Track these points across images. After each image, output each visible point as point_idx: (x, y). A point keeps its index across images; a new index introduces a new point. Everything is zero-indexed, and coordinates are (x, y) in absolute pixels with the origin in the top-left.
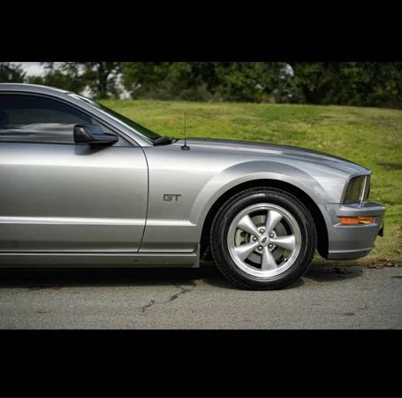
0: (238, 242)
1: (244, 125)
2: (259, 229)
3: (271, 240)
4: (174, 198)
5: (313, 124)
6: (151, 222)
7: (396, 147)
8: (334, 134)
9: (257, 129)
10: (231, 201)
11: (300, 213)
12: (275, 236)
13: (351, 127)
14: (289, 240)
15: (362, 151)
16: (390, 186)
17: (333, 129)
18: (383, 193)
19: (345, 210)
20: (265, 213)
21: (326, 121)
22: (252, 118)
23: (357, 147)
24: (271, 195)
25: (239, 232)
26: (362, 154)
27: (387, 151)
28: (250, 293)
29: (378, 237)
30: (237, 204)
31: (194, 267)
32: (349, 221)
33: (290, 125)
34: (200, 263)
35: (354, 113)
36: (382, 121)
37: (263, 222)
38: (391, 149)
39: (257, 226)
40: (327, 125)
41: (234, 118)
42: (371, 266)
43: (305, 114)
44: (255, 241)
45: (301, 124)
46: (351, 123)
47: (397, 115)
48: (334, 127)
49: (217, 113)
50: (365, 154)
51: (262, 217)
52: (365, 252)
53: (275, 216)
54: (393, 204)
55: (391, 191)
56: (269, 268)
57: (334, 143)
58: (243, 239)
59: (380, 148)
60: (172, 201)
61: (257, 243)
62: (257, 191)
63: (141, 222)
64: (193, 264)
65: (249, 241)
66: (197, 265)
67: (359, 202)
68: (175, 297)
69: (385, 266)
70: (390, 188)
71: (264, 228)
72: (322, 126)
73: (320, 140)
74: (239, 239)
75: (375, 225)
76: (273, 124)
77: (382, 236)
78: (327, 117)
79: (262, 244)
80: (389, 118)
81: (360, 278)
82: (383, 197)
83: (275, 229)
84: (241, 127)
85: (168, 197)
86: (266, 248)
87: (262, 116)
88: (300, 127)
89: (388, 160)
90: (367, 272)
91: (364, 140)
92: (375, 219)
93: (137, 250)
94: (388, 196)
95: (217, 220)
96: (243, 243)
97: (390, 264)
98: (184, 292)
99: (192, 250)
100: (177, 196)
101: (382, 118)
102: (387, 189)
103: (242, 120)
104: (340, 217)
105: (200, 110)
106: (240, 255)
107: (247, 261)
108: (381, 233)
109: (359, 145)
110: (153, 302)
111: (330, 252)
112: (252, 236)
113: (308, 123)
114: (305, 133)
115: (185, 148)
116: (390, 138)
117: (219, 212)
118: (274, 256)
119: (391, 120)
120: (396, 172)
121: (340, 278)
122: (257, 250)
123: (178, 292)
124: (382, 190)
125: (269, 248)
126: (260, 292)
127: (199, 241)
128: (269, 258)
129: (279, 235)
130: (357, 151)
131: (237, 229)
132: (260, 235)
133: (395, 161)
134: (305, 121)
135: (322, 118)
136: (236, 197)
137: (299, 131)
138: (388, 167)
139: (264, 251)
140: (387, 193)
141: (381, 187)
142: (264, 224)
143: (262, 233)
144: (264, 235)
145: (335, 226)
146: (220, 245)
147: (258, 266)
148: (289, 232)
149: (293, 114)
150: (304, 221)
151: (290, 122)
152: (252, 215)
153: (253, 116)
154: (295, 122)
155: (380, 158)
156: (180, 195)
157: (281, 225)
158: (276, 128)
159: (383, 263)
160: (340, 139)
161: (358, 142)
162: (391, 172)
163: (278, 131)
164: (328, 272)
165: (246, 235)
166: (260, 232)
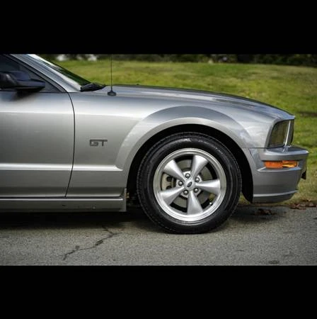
0: (164, 187)
1: (184, 79)
2: (185, 173)
3: (197, 184)
4: (100, 143)
5: (242, 78)
6: (77, 168)
7: (312, 98)
8: (260, 87)
9: (195, 83)
10: (157, 146)
11: (225, 158)
12: (201, 180)
13: (274, 81)
14: (215, 185)
15: (283, 101)
16: (308, 131)
17: (259, 84)
18: (302, 138)
19: (269, 154)
20: (191, 157)
21: (253, 77)
22: (190, 74)
23: (279, 98)
24: (196, 140)
25: (165, 176)
26: (284, 104)
27: (305, 101)
28: (176, 236)
29: (302, 179)
30: (162, 149)
31: (121, 211)
32: (274, 165)
33: (223, 80)
34: (127, 207)
35: (277, 70)
36: (300, 76)
37: (189, 166)
38: (308, 99)
39: (183, 170)
40: (254, 80)
41: (175, 74)
42: (294, 207)
43: (236, 71)
44: (181, 185)
45: (232, 79)
46: (273, 78)
47: (312, 72)
48: (260, 81)
49: (162, 70)
50: (286, 104)
51: (188, 162)
52: (289, 195)
53: (200, 160)
54: (311, 146)
55: (309, 136)
56: (195, 212)
57: (260, 94)
58: (168, 184)
59: (299, 98)
60: (98, 147)
61: (182, 188)
62: (183, 136)
63: (68, 167)
64: (119, 209)
65: (175, 186)
66: (124, 209)
67: (283, 147)
68: (101, 242)
69: (308, 206)
70: (308, 133)
71: (189, 172)
72: (250, 80)
73: (247, 92)
74: (165, 183)
75: (300, 169)
76: (209, 79)
77: (305, 179)
78: (254, 73)
79: (188, 188)
80: (306, 74)
81: (284, 219)
82: (303, 141)
83: (200, 174)
84: (181, 81)
85: (94, 142)
86: (192, 193)
87: (199, 72)
88: (231, 82)
89: (306, 109)
90: (290, 212)
91: (285, 92)
92: (298, 163)
93: (64, 195)
94: (306, 140)
95: (143, 165)
96: (169, 188)
97: (311, 204)
98: (110, 237)
99: (118, 195)
100: (103, 141)
101: (300, 74)
102: (305, 134)
103: (181, 76)
104: (264, 161)
105: (147, 68)
106: (166, 200)
107: (173, 205)
108: (304, 176)
109: (281, 96)
110: (77, 247)
111: (255, 195)
112: (178, 181)
113: (238, 78)
114: (235, 86)
115: (111, 94)
116: (307, 91)
117: (145, 157)
118: (200, 201)
119: (308, 76)
120: (313, 119)
121: (264, 220)
122: (182, 194)
123: (105, 236)
124: (301, 134)
125: (195, 192)
126: (185, 236)
127: (125, 185)
128: (194, 202)
129: (204, 179)
130: (279, 101)
131: (163, 173)
132: (185, 179)
133: (312, 110)
134: (235, 77)
135: (250, 74)
136: (162, 142)
137: (231, 84)
138: (305, 115)
139: (190, 196)
140: (305, 137)
141: (300, 132)
142: (190, 169)
143: (188, 177)
144: (189, 180)
145: (259, 170)
146: (146, 190)
147: (184, 210)
148: (214, 176)
149: (226, 71)
150: (229, 166)
151: (223, 78)
152: (177, 160)
153: (192, 72)
154: (227, 78)
155: (299, 107)
156: (106, 141)
157: (206, 169)
158: (211, 82)
159: (305, 204)
160: (265, 92)
161: (280, 94)
162: (308, 119)
163: (212, 85)
164: (253, 214)
165: (172, 180)
166: (186, 177)
